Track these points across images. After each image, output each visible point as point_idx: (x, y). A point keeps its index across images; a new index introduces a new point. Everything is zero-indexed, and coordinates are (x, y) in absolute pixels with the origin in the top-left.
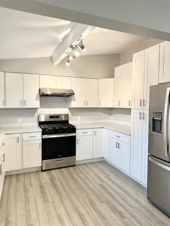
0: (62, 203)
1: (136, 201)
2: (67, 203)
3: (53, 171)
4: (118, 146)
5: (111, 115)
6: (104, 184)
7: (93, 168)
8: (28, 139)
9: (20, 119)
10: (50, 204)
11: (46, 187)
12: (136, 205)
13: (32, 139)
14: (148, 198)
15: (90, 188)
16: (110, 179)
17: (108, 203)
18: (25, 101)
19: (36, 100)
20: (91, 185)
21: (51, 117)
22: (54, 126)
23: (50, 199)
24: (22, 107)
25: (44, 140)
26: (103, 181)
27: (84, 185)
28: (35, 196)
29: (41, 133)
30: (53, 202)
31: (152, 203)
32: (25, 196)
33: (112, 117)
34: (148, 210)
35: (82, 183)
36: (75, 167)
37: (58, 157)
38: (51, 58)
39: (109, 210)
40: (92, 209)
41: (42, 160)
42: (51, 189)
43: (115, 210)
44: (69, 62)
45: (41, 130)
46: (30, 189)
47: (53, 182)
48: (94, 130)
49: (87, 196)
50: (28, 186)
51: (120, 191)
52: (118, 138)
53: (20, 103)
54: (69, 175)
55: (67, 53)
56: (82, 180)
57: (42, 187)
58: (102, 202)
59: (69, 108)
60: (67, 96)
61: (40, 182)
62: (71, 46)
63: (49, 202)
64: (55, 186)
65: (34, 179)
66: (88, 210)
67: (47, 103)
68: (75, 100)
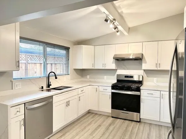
8: (102, 90)
13: (105, 91)
18: (105, 64)
21: (126, 77)
25: (113, 93)
29: (111, 88)
37: (124, 110)
41: (111, 109)
53: (102, 65)
59: (144, 70)
60: (139, 59)
67: (125, 66)
68: (146, 63)
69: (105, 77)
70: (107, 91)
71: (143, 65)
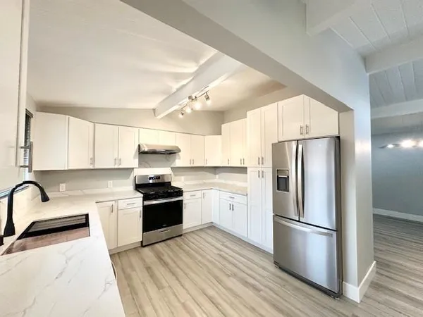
0: (182, 286)
1: (264, 268)
2: (188, 284)
3: (157, 245)
4: (232, 207)
5: (215, 174)
6: (222, 253)
7: (203, 235)
8: (126, 206)
9: (111, 182)
10: (167, 290)
11: (154, 268)
12: (265, 273)
13: (131, 206)
14: (275, 263)
15: (208, 260)
16: (226, 247)
17: (235, 275)
18: (120, 160)
19: (134, 158)
20: (209, 257)
22: (156, 189)
23: (165, 284)
24: (116, 167)
25: (145, 208)
26: (221, 250)
27: (200, 258)
28: (143, 283)
29: (142, 199)
30: (170, 287)
31: (280, 268)
32: (129, 285)
33: (217, 176)
34: (280, 278)
35: (197, 255)
36: (182, 237)
37: (163, 227)
38: (154, 110)
39: (241, 285)
40: (220, 286)
41: (143, 232)
42: (162, 269)
43: (246, 283)
44: (183, 114)
45: (142, 195)
46: (133, 274)
47: (162, 259)
48: (203, 192)
49: (210, 272)
50: (129, 270)
51: (243, 259)
52: (231, 200)
53: (113, 162)
54: (177, 248)
55: (180, 105)
56: (197, 252)
57: (148, 269)
58: (229, 276)
59: (172, 168)
60: (170, 153)
61: (144, 261)
62: (190, 97)
63: (165, 287)
64: (165, 264)
65: (134, 259)
66: (217, 290)
67: (146, 162)
68: (180, 158)
69: (110, 182)
70: (135, 205)
71: (177, 161)
